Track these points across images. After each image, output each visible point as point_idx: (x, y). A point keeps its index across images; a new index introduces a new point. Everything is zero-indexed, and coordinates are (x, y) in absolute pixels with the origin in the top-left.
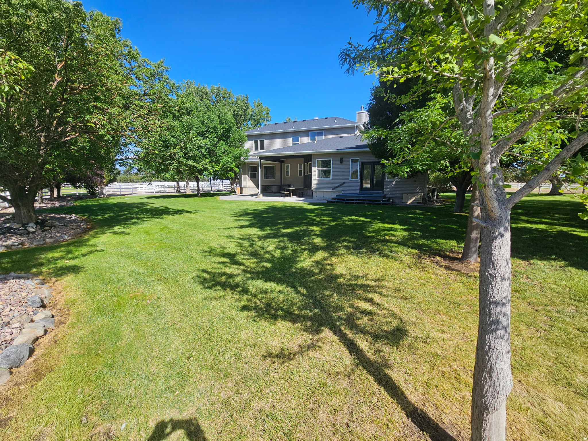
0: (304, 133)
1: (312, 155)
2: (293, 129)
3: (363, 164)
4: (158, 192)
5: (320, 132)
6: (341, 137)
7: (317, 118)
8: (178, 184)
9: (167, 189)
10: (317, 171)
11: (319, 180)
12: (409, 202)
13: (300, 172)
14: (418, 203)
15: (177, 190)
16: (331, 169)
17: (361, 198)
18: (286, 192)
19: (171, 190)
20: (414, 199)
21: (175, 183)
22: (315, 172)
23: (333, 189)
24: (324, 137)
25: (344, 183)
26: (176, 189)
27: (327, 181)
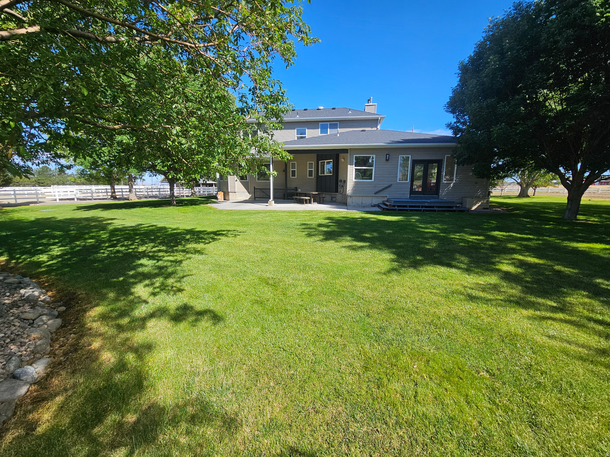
0: (313, 124)
1: (347, 150)
2: (298, 118)
3: (415, 162)
4: (81, 199)
5: (334, 124)
6: (362, 131)
7: (322, 108)
8: (113, 188)
9: (94, 195)
10: (354, 170)
11: (356, 182)
12: (474, 208)
13: (311, 172)
14: (484, 208)
15: (112, 196)
16: (374, 168)
17: (426, 204)
18: (307, 198)
19: (101, 196)
20: (480, 203)
21: (109, 187)
22: (351, 171)
23: (376, 193)
24: (340, 130)
25: (390, 186)
26: (110, 194)
27: (368, 183)
